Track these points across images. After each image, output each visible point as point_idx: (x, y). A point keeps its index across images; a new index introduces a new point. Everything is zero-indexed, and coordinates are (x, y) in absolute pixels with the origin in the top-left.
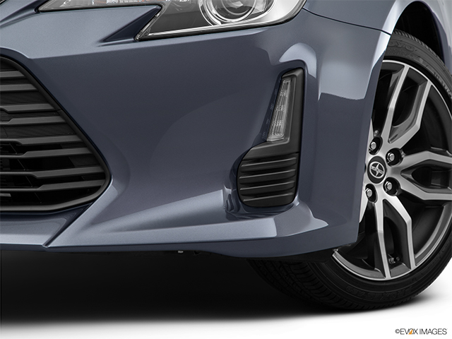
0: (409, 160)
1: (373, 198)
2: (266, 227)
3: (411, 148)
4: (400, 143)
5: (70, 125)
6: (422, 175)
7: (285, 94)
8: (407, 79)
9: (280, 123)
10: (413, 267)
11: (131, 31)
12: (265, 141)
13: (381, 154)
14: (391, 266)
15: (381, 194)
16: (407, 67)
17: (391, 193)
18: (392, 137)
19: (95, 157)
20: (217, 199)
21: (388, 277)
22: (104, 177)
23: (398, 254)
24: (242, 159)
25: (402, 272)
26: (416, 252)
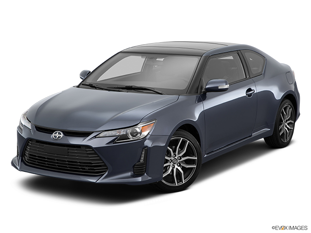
0: (183, 159)
1: (174, 167)
2: (140, 179)
3: (184, 156)
4: (181, 155)
5: (101, 159)
6: (187, 162)
7: (143, 152)
8: (182, 140)
9: (142, 158)
10: (184, 183)
11: (113, 141)
12: (140, 162)
13: (176, 158)
14: (178, 182)
15: (176, 167)
16: (182, 139)
17: (179, 166)
18: (179, 154)
19: (105, 165)
20: (129, 174)
21: (177, 185)
22: (107, 169)
23: (180, 179)
24: (134, 165)
25: (181, 184)
26: (185, 179)
